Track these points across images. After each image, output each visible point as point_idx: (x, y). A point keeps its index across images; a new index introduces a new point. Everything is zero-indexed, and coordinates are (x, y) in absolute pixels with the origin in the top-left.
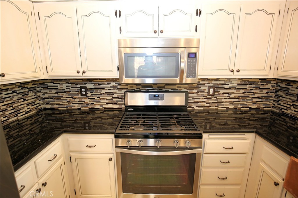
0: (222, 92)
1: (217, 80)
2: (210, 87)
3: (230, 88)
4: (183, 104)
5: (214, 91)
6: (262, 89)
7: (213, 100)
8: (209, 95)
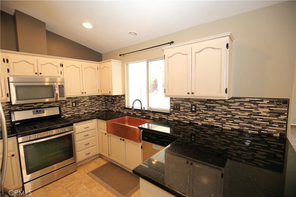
0: (80, 104)
1: (76, 98)
2: (73, 103)
3: (84, 102)
4: (58, 113)
5: (76, 104)
6: (99, 101)
7: (76, 109)
8: (73, 107)
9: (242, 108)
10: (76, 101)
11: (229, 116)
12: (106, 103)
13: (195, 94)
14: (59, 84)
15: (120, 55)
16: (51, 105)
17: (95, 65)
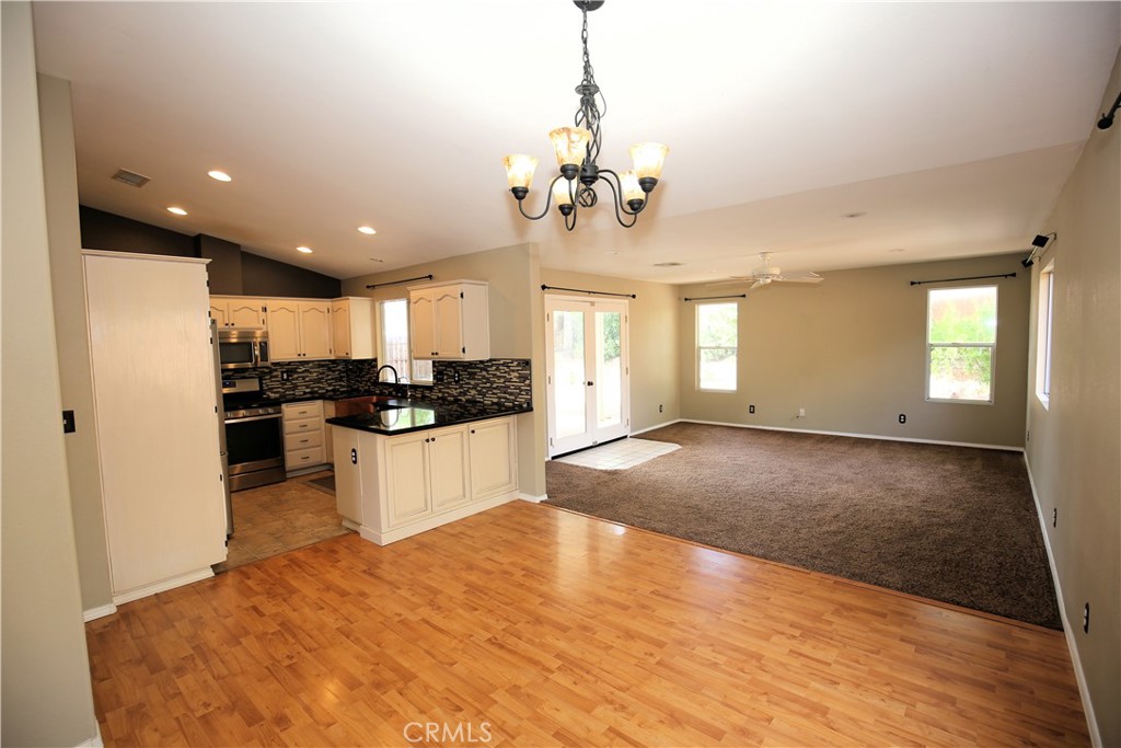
0: (296, 376)
1: (289, 363)
2: (283, 373)
3: (303, 372)
4: (258, 389)
5: (288, 376)
6: (334, 371)
7: (288, 385)
8: (283, 379)
9: (498, 374)
10: (290, 368)
11: (488, 385)
12: (348, 376)
13: (440, 355)
14: (259, 340)
15: (368, 287)
16: (246, 374)
17: (323, 304)
